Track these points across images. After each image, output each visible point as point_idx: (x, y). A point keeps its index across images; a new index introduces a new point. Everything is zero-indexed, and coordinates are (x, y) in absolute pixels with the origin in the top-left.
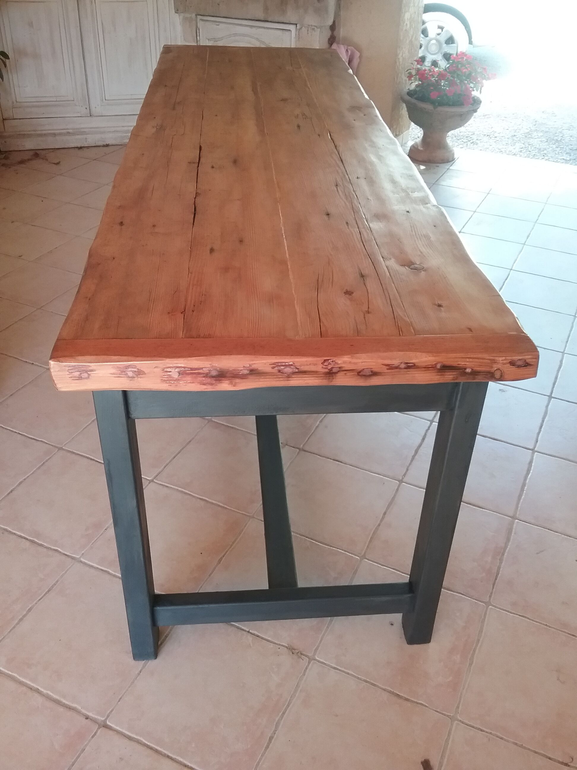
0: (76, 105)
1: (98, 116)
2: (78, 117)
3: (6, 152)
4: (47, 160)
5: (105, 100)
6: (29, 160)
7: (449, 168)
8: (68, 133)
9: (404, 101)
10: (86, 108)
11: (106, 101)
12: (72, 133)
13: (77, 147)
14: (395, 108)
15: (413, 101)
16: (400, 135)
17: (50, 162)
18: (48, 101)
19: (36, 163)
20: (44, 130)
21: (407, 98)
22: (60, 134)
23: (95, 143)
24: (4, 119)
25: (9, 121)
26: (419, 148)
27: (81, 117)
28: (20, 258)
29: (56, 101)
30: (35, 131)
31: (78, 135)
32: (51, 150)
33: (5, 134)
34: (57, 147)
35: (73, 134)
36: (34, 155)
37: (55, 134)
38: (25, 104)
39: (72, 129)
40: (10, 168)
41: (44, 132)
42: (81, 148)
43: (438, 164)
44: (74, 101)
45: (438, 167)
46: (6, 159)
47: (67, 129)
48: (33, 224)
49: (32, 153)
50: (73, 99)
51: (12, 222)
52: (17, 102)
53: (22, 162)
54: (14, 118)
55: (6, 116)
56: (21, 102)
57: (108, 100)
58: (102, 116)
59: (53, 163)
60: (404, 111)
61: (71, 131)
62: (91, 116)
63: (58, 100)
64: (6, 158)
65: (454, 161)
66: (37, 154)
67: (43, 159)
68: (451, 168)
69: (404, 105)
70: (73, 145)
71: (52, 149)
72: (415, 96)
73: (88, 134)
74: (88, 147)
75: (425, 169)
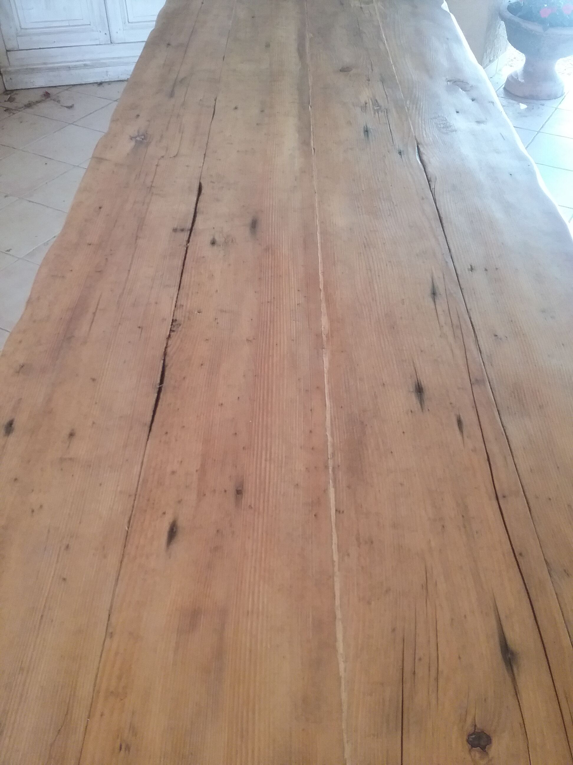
0: (93, 31)
1: (120, 43)
2: (97, 45)
3: (12, 91)
4: (59, 101)
5: (129, 22)
6: (38, 102)
7: (557, 107)
8: (85, 65)
9: (503, 18)
10: (106, 34)
11: (130, 24)
12: (90, 66)
13: (96, 83)
14: (491, 27)
15: (516, 19)
16: (495, 60)
17: (62, 106)
18: (60, 27)
19: (47, 107)
20: (57, 63)
21: (509, 15)
22: (75, 67)
23: (118, 77)
24: (7, 51)
25: (13, 52)
26: (520, 80)
27: (100, 45)
28: (7, 252)
29: (69, 26)
30: (45, 64)
31: (97, 67)
32: (65, 88)
33: (10, 69)
34: (72, 84)
35: (92, 66)
36: (44, 95)
37: (69, 68)
38: (32, 30)
39: (90, 60)
40: (14, 114)
41: (56, 65)
42: (100, 84)
43: (543, 102)
44: (90, 25)
45: (543, 105)
46: (11, 102)
47: (84, 60)
48: (31, 200)
49: (41, 92)
50: (89, 24)
51: (6, 196)
52: (21, 29)
53: (29, 105)
54: (20, 49)
55: (9, 47)
56: (26, 29)
57: (132, 23)
58: (125, 43)
59: (65, 106)
60: (502, 30)
61: (88, 63)
62: (111, 43)
63: (71, 25)
64: (11, 100)
65: (563, 96)
66: (49, 94)
67: (54, 100)
68: (560, 107)
69: (503, 23)
70: (91, 80)
71: (67, 85)
72: (519, 14)
73: (109, 66)
74: (109, 83)
75: (527, 108)
